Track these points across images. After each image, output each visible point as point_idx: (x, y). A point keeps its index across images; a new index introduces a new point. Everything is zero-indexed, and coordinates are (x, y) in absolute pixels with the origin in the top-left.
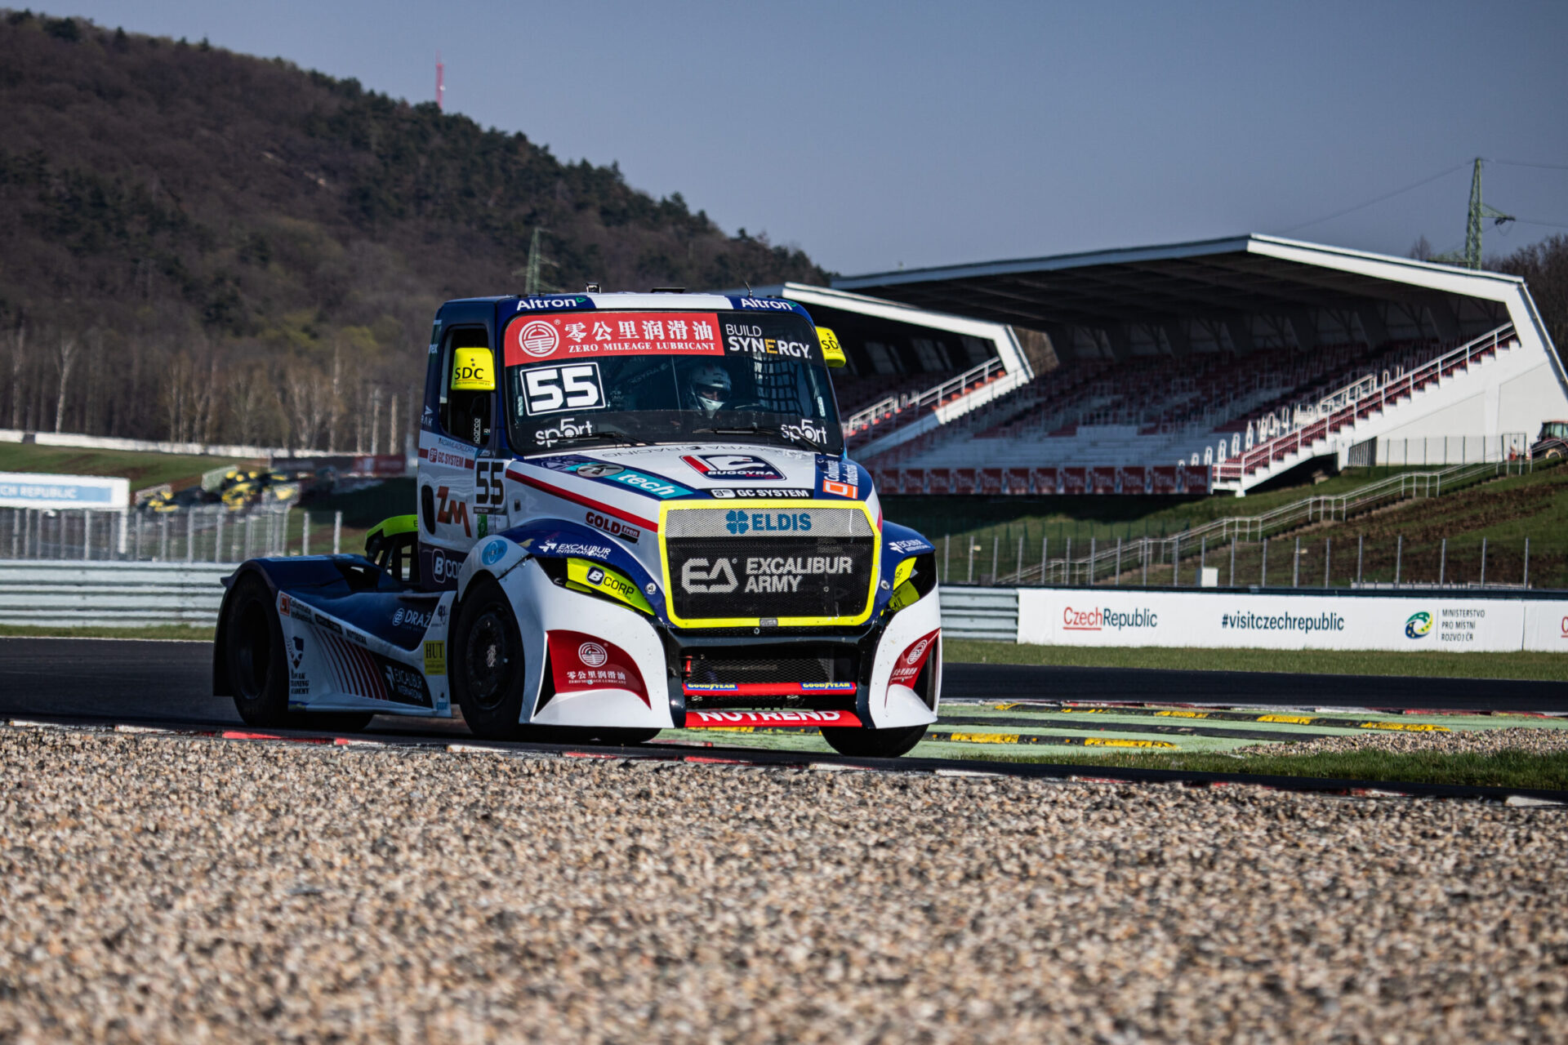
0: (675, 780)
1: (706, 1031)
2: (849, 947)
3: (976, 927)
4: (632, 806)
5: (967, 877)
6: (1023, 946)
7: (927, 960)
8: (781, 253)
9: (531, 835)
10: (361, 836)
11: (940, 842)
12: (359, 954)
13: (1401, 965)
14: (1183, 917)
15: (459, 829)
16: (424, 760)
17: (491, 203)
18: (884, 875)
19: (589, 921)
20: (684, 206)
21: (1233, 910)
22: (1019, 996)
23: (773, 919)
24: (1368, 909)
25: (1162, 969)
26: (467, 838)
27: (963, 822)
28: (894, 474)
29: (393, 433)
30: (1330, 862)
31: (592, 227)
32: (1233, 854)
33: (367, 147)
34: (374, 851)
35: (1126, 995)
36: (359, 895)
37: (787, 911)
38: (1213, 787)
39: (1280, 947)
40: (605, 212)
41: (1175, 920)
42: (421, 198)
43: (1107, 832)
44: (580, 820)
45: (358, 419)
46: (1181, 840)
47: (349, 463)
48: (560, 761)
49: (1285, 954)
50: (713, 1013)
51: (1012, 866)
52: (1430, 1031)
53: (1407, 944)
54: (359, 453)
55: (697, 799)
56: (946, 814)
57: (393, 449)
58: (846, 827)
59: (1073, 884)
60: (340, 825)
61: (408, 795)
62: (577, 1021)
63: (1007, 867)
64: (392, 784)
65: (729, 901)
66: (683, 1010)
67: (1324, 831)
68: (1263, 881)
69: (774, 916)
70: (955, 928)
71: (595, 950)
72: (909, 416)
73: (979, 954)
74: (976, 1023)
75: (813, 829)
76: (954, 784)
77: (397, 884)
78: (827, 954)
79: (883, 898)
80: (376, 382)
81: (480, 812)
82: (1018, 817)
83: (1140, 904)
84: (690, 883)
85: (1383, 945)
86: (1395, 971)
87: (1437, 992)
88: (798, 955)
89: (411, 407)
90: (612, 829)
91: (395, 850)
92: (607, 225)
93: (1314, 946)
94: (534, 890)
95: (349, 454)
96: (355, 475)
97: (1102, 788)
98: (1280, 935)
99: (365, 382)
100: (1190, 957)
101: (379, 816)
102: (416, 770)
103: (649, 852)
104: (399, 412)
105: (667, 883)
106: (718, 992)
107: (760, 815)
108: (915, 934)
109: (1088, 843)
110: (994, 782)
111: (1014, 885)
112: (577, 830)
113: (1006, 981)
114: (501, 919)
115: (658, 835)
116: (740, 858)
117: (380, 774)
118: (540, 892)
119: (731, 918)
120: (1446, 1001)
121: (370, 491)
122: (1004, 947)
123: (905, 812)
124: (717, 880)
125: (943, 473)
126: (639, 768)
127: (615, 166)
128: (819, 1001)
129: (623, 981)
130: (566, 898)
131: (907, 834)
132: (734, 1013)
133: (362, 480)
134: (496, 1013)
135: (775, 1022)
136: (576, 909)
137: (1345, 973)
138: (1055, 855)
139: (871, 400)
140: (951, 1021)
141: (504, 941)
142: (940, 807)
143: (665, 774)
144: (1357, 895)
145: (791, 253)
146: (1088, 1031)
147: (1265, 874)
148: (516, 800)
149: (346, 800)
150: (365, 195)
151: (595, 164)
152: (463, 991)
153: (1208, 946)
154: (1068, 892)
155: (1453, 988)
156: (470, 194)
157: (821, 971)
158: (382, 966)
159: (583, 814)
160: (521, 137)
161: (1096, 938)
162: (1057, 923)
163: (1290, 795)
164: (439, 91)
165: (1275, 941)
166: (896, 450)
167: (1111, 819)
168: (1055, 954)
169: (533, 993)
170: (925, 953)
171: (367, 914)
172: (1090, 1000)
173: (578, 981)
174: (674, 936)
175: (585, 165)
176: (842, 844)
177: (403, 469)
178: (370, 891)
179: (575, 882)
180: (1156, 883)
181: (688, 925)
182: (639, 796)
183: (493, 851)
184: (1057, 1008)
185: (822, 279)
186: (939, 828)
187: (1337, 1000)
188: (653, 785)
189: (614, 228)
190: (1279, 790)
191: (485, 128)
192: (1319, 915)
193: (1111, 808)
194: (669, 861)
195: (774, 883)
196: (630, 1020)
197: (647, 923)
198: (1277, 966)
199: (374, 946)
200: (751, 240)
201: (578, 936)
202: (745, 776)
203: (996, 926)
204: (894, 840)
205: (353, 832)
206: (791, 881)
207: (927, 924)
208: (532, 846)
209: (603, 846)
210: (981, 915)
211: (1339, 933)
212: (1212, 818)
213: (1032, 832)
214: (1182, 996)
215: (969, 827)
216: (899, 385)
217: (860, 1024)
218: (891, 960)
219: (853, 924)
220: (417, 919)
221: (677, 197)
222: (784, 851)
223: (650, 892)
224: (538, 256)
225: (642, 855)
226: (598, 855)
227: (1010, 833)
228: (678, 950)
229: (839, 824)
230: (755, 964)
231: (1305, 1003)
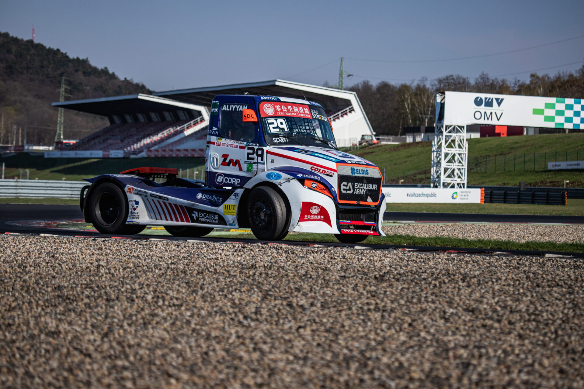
0: (109, 244)
1: (123, 321)
2: (164, 295)
3: (202, 288)
4: (97, 252)
5: (198, 273)
6: (216, 294)
7: (188, 298)
8: (137, 85)
9: (67, 261)
10: (15, 262)
11: (190, 262)
12: (16, 299)
13: (327, 298)
14: (263, 284)
15: (45, 260)
16: (33, 239)
17: (49, 70)
18: (174, 273)
19: (86, 288)
20: (108, 71)
21: (278, 282)
22: (215, 309)
23: (141, 286)
24: (317, 281)
25: (257, 300)
26: (47, 263)
27: (196, 256)
28: (172, 151)
29: (20, 139)
30: (305, 267)
31: (80, 77)
32: (276, 265)
33: (11, 53)
34: (19, 267)
35: (247, 308)
36: (15, 281)
37: (145, 284)
38: (269, 244)
39: (292, 293)
40: (84, 73)
41: (260, 285)
42: (28, 68)
43: (239, 259)
44: (81, 257)
45: (9, 134)
46: (261, 261)
47: (7, 148)
48: (74, 239)
49: (293, 295)
50: (124, 316)
51: (212, 269)
52: (336, 318)
53: (328, 291)
54: (10, 145)
55: (116, 250)
56: (191, 253)
57: (20, 144)
58: (162, 258)
59: (230, 275)
60: (8, 259)
61: (28, 249)
62: (83, 319)
63: (210, 270)
64: (24, 246)
65: (128, 281)
66: (115, 315)
67: (303, 257)
68: (286, 273)
69: (141, 285)
70: (195, 289)
71: (88, 297)
72: (176, 133)
73: (203, 296)
74: (203, 317)
75: (152, 259)
76: (193, 245)
77: (27, 277)
78: (158, 297)
79: (174, 280)
80: (15, 124)
81: (51, 255)
82: (212, 254)
83: (250, 281)
84: (116, 276)
85: (321, 292)
86: (325, 300)
87: (338, 306)
88: (149, 297)
89: (25, 131)
90: (91, 260)
91: (26, 267)
92: (85, 76)
93: (301, 292)
94: (68, 279)
95: (7, 145)
96: (8, 152)
97: (237, 245)
98: (291, 289)
99: (12, 123)
100: (265, 296)
101: (20, 256)
102: (30, 242)
103: (103, 266)
104: (22, 133)
105: (108, 276)
106: (125, 309)
107: (136, 255)
108: (184, 291)
109: (234, 262)
110: (205, 244)
111: (212, 275)
112: (81, 260)
113: (211, 304)
114: (59, 288)
115: (105, 261)
116: (131, 268)
117: (20, 243)
118: (70, 279)
119: (129, 287)
120: (340, 308)
121: (13, 157)
122: (211, 294)
123: (179, 253)
124: (124, 275)
125: (186, 150)
126: (98, 241)
127: (87, 59)
128: (156, 311)
129: (97, 306)
130: (78, 281)
131: (180, 260)
132: (131, 315)
133: (11, 153)
134: (59, 316)
135: (143, 318)
136: (81, 284)
137: (311, 300)
138: (224, 266)
139: (165, 128)
140: (196, 317)
141: (60, 294)
142: (189, 251)
143: (107, 242)
144: (313, 277)
145: (140, 85)
146: (236, 319)
147: (286, 271)
148: (61, 251)
149: (10, 251)
150: (11, 67)
151: (81, 58)
152: (48, 310)
153: (271, 293)
154: (229, 277)
155: (342, 305)
156: (43, 67)
157: (156, 302)
158: (23, 303)
159: (82, 255)
160: (58, 50)
161: (237, 291)
162: (226, 287)
163: (292, 246)
164: (33, 36)
165: (290, 291)
166: (172, 144)
167: (240, 255)
168: (226, 296)
169: (70, 310)
170: (187, 296)
171: (18, 287)
172: (236, 310)
173: (83, 306)
174: (111, 292)
175: (78, 59)
176: (161, 263)
177: (23, 150)
178: (19, 280)
179: (81, 276)
180: (254, 274)
181: (116, 289)
182: (99, 249)
183: (56, 267)
184: (227, 312)
185: (150, 93)
186: (189, 258)
187: (309, 309)
188: (103, 246)
189: (87, 77)
190: (289, 245)
191: (47, 47)
192: (302, 283)
193: (240, 251)
194: (109, 269)
195: (141, 276)
196: (99, 318)
197: (103, 288)
198: (291, 298)
199: (21, 296)
200: (128, 81)
201: (83, 293)
202: (131, 243)
203: (208, 288)
204: (176, 262)
205: (13, 262)
206: (146, 275)
207: (187, 287)
208: (67, 265)
209: (89, 265)
210: (203, 284)
211: (308, 288)
212: (269, 254)
213: (217, 259)
214: (264, 308)
215: (198, 258)
216: (173, 124)
217: (169, 318)
218: (177, 299)
219: (165, 288)
220: (33, 288)
221: (106, 68)
222: (144, 266)
223: (104, 279)
224: (64, 86)
225: (101, 267)
226: (87, 268)
227: (210, 259)
228: (113, 297)
229: (159, 257)
230: (136, 300)
231: (300, 310)
